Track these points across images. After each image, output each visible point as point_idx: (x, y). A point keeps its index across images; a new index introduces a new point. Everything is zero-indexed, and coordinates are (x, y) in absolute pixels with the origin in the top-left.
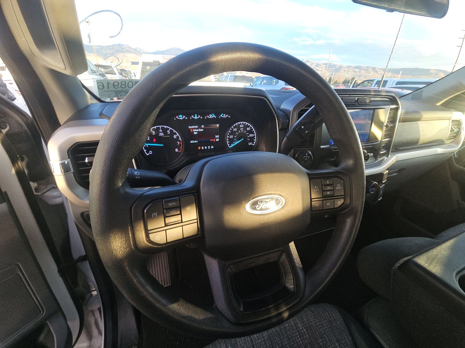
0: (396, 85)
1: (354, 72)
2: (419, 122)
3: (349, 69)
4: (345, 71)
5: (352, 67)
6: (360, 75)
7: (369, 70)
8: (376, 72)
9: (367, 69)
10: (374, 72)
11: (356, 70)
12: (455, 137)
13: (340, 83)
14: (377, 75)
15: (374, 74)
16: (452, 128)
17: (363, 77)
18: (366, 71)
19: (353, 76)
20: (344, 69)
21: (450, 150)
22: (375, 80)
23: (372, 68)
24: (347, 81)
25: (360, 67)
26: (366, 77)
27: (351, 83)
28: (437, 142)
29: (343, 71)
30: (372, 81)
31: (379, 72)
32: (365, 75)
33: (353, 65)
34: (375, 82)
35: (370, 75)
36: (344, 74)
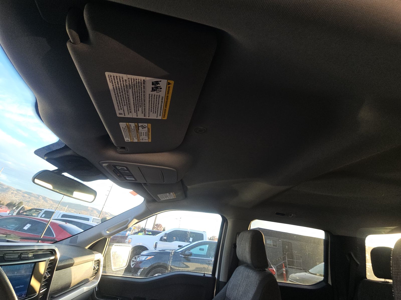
0: (62, 217)
1: (24, 196)
2: (72, 267)
3: (18, 192)
4: (12, 193)
5: (22, 191)
6: (29, 201)
7: (40, 198)
8: (46, 201)
9: (37, 197)
10: (44, 201)
11: (26, 195)
12: (96, 273)
13: (3, 204)
14: (46, 204)
15: (43, 202)
16: (94, 267)
17: (32, 203)
18: (36, 198)
19: (21, 201)
20: (12, 191)
21: (92, 287)
22: (43, 210)
23: (43, 198)
24: (13, 204)
25: (32, 193)
26: (35, 204)
27: (17, 208)
28: (83, 282)
29: (10, 193)
30: (41, 210)
31: (49, 202)
32: (34, 201)
33: (24, 190)
34: (43, 211)
35: (39, 203)
36: (10, 196)
